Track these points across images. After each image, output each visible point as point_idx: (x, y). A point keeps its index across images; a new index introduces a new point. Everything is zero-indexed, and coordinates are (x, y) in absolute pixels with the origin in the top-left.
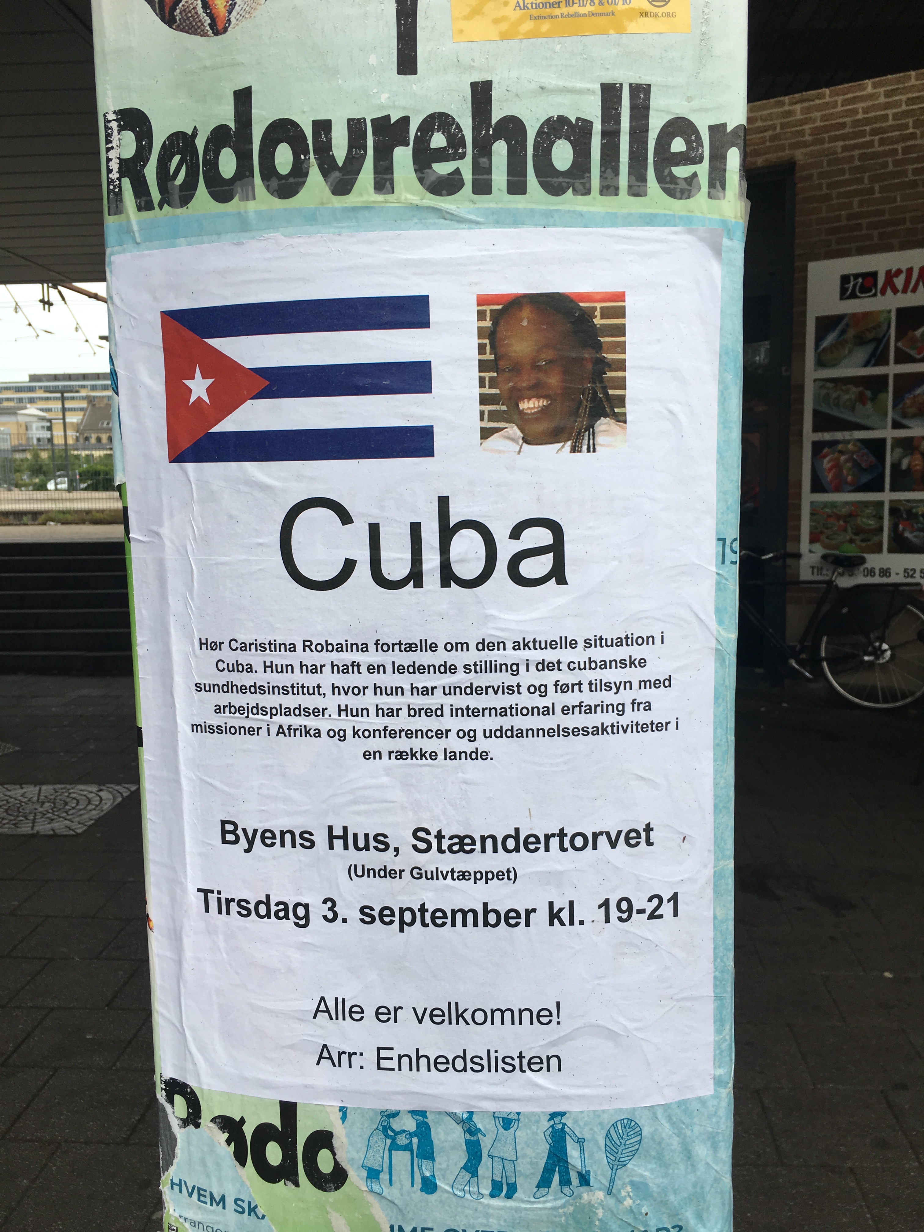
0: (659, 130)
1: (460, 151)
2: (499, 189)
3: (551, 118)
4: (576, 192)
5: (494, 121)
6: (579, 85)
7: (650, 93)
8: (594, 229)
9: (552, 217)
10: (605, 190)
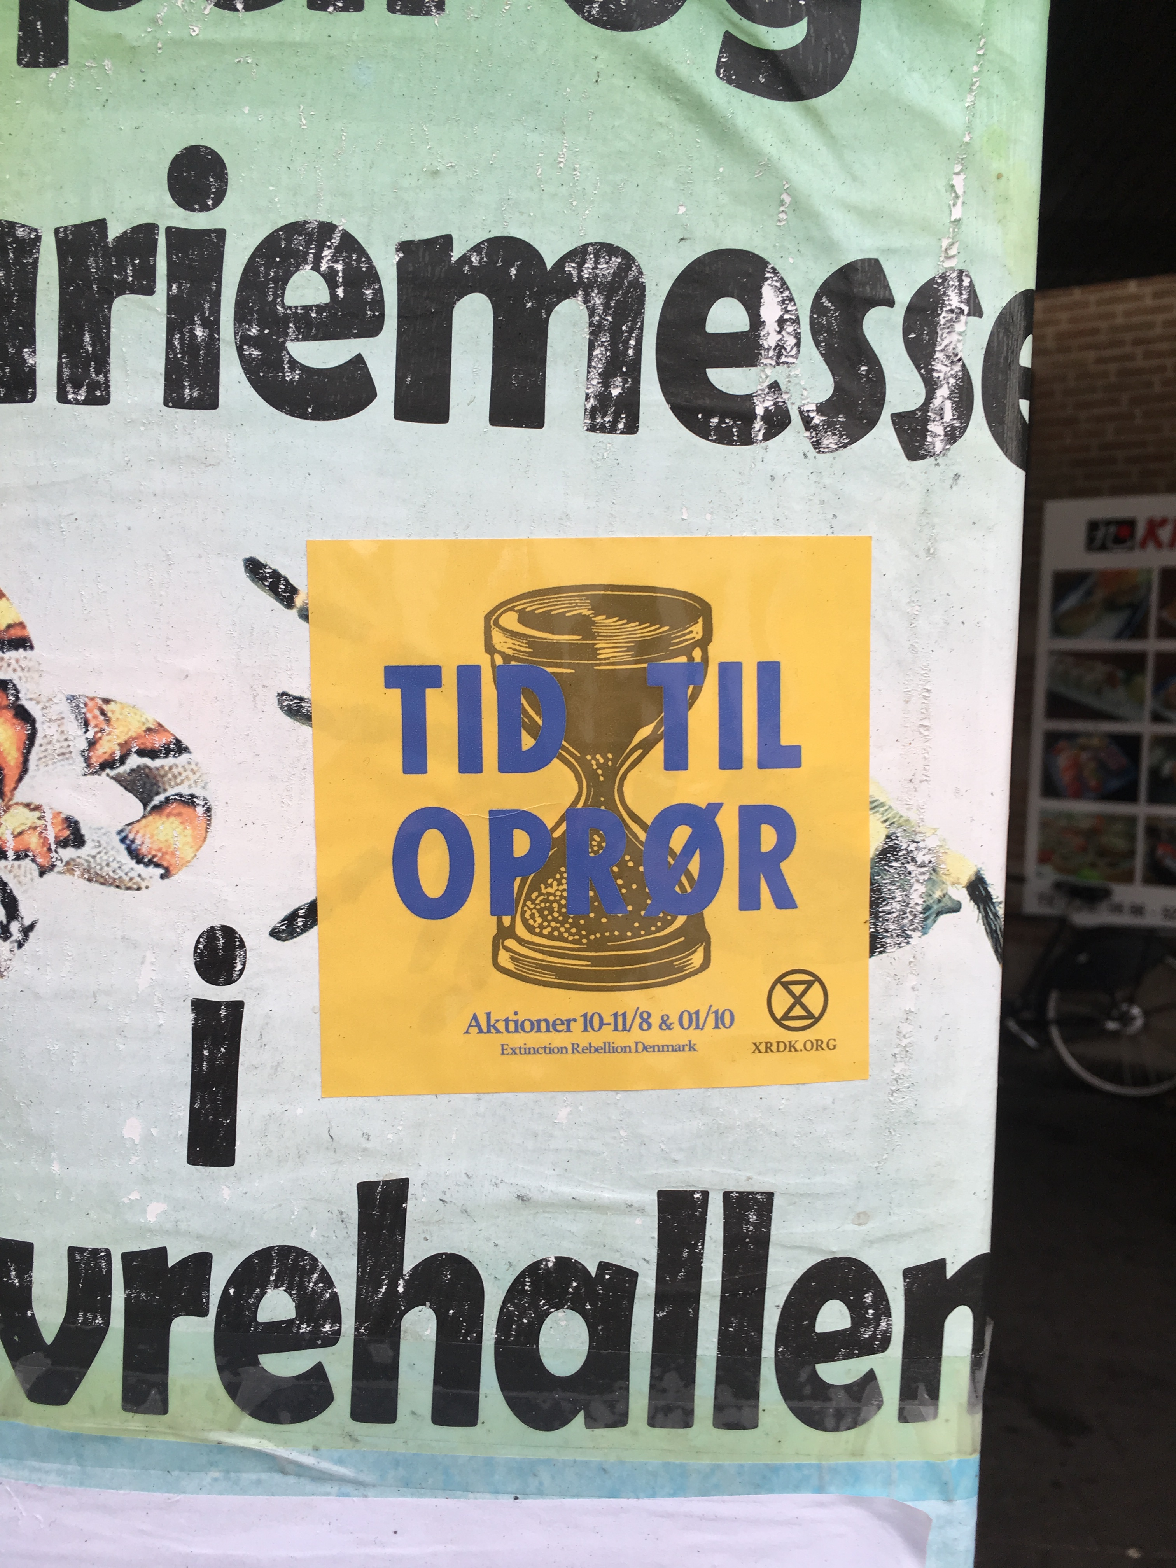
0: (788, 1289)
1: (327, 1328)
2: (413, 1413)
3: (540, 1262)
4: (592, 1422)
5: (408, 1266)
6: (607, 1195)
7: (771, 1211)
8: (633, 1502)
9: (535, 1475)
10: (660, 1416)
